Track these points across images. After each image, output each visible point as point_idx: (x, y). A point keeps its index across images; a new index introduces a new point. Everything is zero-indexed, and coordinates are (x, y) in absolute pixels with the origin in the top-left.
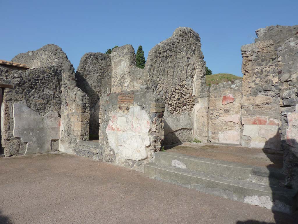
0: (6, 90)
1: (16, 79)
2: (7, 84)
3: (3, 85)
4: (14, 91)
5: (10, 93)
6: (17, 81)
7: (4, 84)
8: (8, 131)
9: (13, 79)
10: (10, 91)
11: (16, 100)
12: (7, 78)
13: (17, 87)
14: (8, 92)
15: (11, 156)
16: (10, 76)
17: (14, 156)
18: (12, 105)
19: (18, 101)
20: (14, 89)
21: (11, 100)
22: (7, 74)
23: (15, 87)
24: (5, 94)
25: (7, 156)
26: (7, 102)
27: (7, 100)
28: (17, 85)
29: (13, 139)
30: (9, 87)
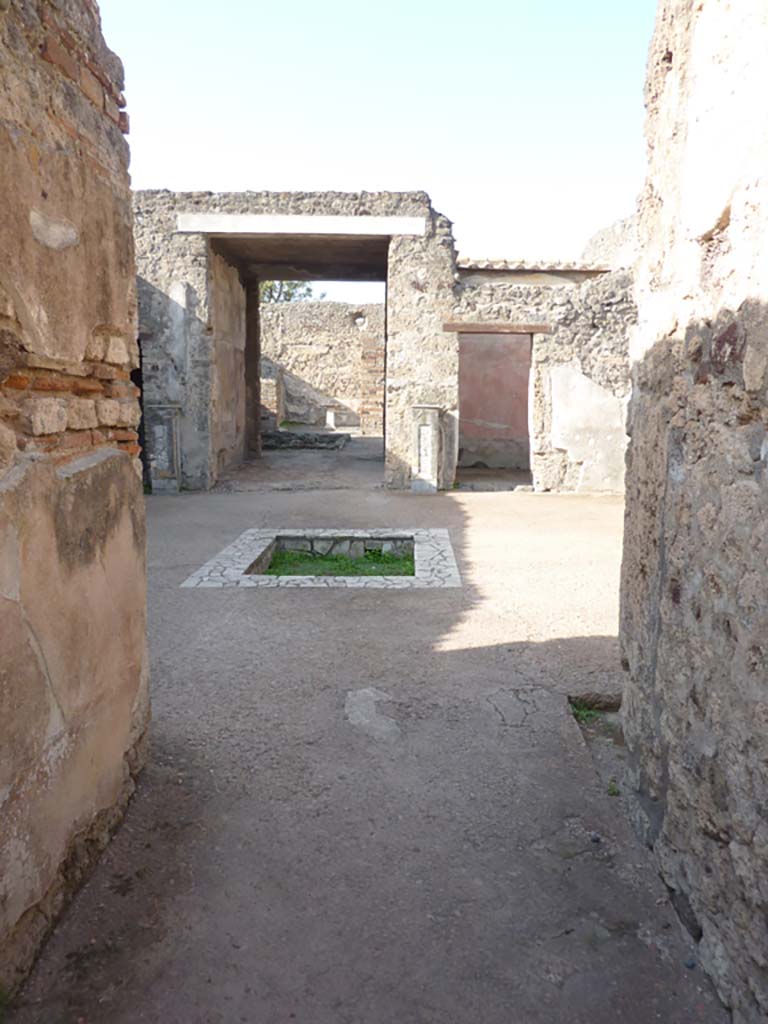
0: (538, 337)
1: (557, 310)
2: (539, 323)
3: (531, 327)
4: (554, 338)
5: (545, 344)
6: (560, 313)
7: (533, 323)
8: (541, 432)
9: (552, 309)
10: (545, 340)
11: (558, 361)
12: (538, 310)
13: (561, 328)
14: (542, 342)
15: (548, 490)
16: (545, 304)
17: (553, 492)
18: (548, 372)
19: (563, 361)
20: (553, 334)
21: (547, 360)
22: (537, 300)
23: (556, 329)
24: (535, 346)
25: (539, 489)
26: (540, 365)
27: (538, 362)
28: (559, 322)
29: (551, 453)
30: (544, 329)
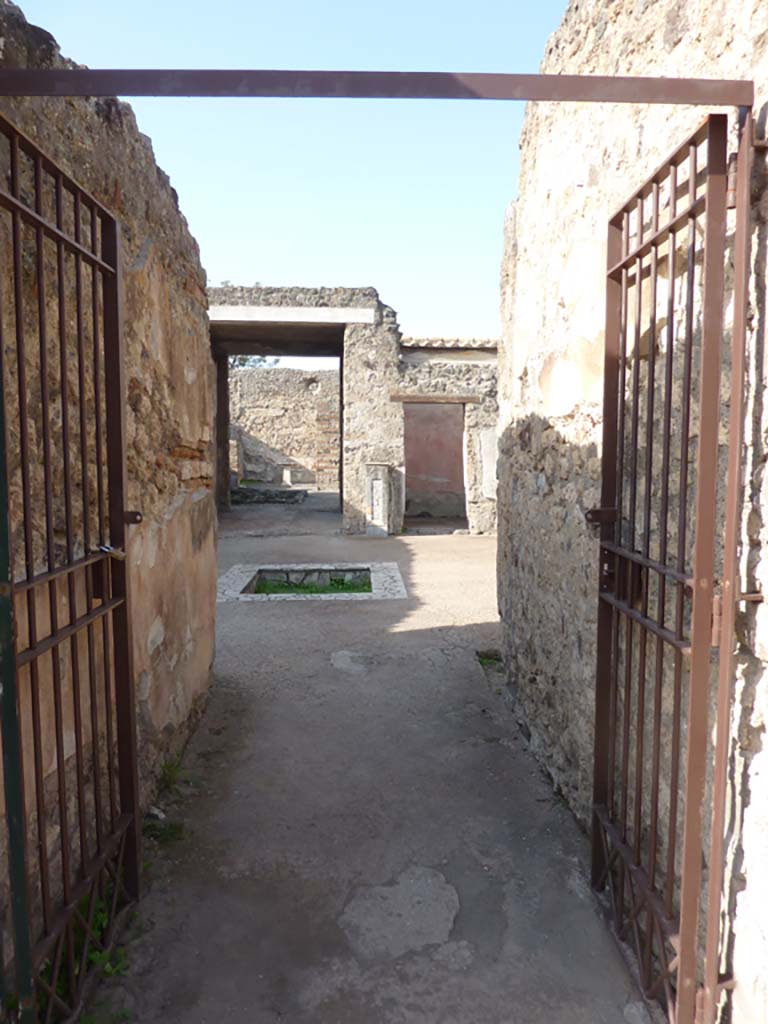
0: (469, 407)
1: (484, 384)
2: (469, 395)
3: (462, 398)
4: (482, 407)
5: (475, 412)
6: (486, 387)
7: (464, 395)
8: (474, 485)
9: (479, 383)
10: (475, 409)
11: (485, 425)
12: (468, 384)
13: (488, 399)
14: (472, 410)
15: (481, 533)
16: (474, 380)
17: (486, 534)
18: (478, 435)
19: (490, 426)
20: (481, 404)
21: (476, 425)
22: (467, 376)
23: (484, 400)
24: (467, 414)
25: (474, 532)
26: (471, 429)
27: (470, 427)
28: (486, 395)
29: (483, 502)
30: (473, 400)
